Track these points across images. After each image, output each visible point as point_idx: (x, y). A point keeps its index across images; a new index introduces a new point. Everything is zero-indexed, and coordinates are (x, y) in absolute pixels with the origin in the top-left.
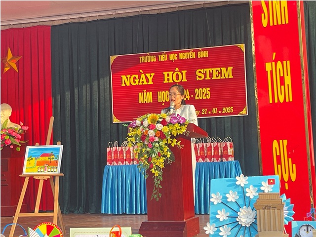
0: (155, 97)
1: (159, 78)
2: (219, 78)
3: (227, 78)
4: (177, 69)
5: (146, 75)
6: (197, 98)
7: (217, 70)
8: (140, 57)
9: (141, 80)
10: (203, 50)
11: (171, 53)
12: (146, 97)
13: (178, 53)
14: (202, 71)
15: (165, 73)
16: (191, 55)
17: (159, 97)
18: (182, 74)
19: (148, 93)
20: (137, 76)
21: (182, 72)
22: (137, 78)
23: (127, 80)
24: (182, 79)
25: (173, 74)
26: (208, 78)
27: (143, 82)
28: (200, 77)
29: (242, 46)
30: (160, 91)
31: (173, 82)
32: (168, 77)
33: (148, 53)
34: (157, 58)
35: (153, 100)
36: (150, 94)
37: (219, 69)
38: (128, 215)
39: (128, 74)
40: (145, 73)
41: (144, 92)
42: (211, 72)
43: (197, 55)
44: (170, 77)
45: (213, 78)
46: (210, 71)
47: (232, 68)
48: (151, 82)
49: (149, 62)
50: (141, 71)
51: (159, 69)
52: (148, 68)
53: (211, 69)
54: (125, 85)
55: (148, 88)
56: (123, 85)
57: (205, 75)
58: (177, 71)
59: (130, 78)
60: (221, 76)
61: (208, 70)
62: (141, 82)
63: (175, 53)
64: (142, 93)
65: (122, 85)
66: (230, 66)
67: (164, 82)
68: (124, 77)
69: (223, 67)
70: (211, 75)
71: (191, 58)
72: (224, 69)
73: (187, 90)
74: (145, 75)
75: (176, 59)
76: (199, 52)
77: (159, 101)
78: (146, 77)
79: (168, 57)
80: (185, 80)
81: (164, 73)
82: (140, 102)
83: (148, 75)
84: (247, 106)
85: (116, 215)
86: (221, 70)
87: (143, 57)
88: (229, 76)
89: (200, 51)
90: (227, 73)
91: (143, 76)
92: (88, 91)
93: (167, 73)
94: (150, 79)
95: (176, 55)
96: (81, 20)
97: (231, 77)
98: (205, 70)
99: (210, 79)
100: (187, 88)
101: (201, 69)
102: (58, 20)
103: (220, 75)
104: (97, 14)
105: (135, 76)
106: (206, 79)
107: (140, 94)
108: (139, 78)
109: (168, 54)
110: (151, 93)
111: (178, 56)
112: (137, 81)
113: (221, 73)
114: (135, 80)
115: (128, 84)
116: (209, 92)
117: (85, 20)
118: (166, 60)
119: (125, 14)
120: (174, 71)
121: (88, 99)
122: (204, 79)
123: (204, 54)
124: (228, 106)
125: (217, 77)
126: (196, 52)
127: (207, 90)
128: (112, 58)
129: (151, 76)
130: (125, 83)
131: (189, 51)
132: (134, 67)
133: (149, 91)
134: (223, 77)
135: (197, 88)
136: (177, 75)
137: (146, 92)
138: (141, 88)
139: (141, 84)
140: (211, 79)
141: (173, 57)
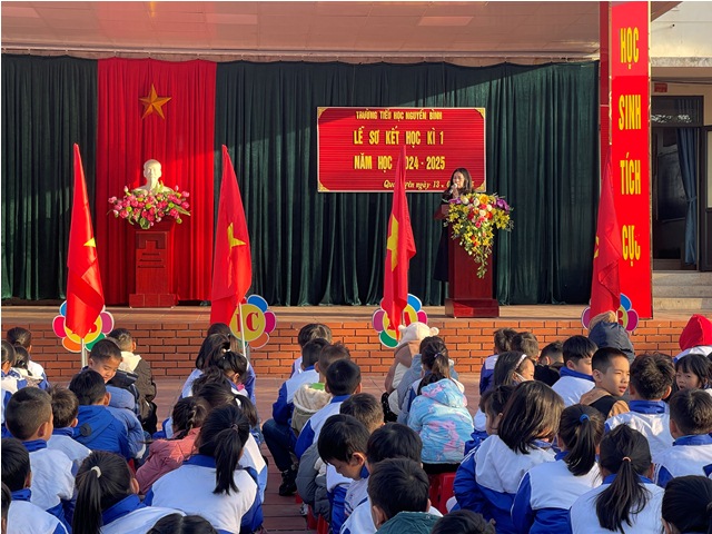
6: (428, 168)
10: (436, 111)
11: (397, 110)
12: (364, 163)
13: (405, 111)
19: (366, 157)
29: (483, 111)
30: (381, 155)
35: (372, 166)
36: (369, 159)
41: (361, 155)
49: (368, 118)
64: (359, 157)
71: (421, 118)
75: (402, 118)
76: (431, 113)
77: (380, 168)
79: (392, 115)
82: (356, 168)
87: (360, 112)
107: (356, 157)
110: (370, 157)
116: (443, 162)
126: (428, 112)
127: (441, 159)
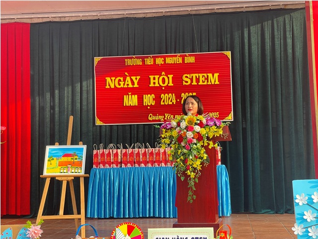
0: (140, 100)
1: (144, 81)
2: (205, 83)
3: (213, 83)
4: (163, 73)
5: (132, 77)
7: (203, 76)
8: (126, 60)
9: (126, 83)
10: (190, 55)
11: (158, 57)
12: (131, 100)
13: (164, 57)
14: (188, 76)
15: (152, 77)
16: (177, 60)
17: (145, 100)
18: (168, 78)
19: (133, 96)
20: (122, 79)
21: (169, 76)
22: (122, 80)
23: (111, 83)
24: (169, 83)
25: (159, 78)
26: (194, 83)
27: (128, 85)
28: (187, 82)
29: (229, 54)
30: (145, 94)
31: (159, 85)
32: (154, 81)
33: (134, 56)
34: (143, 61)
35: (138, 103)
37: (205, 75)
38: (116, 218)
39: (113, 76)
40: (130, 76)
41: (129, 95)
42: (198, 77)
43: (183, 60)
44: (156, 81)
45: (199, 84)
46: (196, 76)
47: (218, 74)
48: (136, 85)
49: (135, 65)
50: (126, 73)
51: (145, 72)
52: (133, 70)
53: (197, 75)
54: (109, 87)
55: (133, 91)
56: (108, 87)
57: (192, 80)
58: (163, 75)
59: (115, 80)
60: (208, 82)
61: (194, 75)
62: (126, 84)
63: (161, 57)
64: (127, 96)
65: (106, 87)
66: (216, 72)
67: (150, 86)
68: (108, 79)
69: (209, 73)
70: (198, 80)
71: (177, 62)
72: (210, 75)
73: (174, 94)
74: (130, 78)
75: (163, 63)
76: (186, 58)
77: (144, 105)
78: (132, 80)
79: (155, 61)
80: (171, 84)
81: (150, 76)
82: (125, 105)
83: (134, 78)
84: (232, 112)
85: (103, 219)
86: (208, 76)
87: (129, 60)
88: (215, 81)
89: (187, 56)
90: (214, 79)
91: (128, 79)
92: (70, 92)
93: (153, 76)
94: (136, 82)
95: (163, 59)
96: (63, 20)
97: (217, 83)
98: (192, 75)
99: (196, 84)
100: (173, 93)
101: (188, 74)
102: (37, 18)
103: (206, 81)
104: (81, 15)
105: (119, 78)
106: (193, 84)
107: (125, 96)
108: (124, 80)
109: (154, 58)
110: (136, 96)
111: (165, 61)
112: (122, 83)
113: (207, 79)
114: (120, 83)
115: (113, 86)
117: (67, 19)
118: (152, 64)
119: (110, 16)
120: (161, 75)
121: (69, 101)
122: (191, 84)
123: (190, 60)
124: (214, 112)
125: (203, 82)
126: (183, 57)
128: (97, 59)
129: (136, 79)
130: (109, 85)
131: (176, 56)
132: (120, 70)
133: (134, 94)
134: (209, 83)
135: (183, 92)
136: (163, 79)
137: (132, 95)
138: (126, 91)
139: (126, 86)
140: (198, 84)
141: (159, 61)
